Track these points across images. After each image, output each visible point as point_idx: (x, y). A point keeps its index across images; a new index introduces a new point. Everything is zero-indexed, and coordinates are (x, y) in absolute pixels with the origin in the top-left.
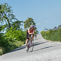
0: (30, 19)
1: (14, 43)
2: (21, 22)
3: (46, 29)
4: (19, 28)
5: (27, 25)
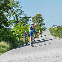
3: (55, 26)
5: (35, 21)
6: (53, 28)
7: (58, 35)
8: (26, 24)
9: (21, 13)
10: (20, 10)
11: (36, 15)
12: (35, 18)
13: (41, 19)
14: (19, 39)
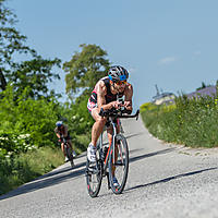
0: (93, 48)
1: (22, 157)
2: (53, 62)
3: (164, 96)
4: (45, 89)
5: (79, 77)
6: (158, 103)
7: (178, 133)
8: (41, 93)
9: (17, 46)
10: (11, 30)
11: (81, 50)
12: (78, 62)
13: (102, 69)
14: (12, 156)
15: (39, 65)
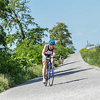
0: (62, 24)
1: (30, 68)
2: (45, 30)
3: (90, 46)
4: (41, 40)
5: (55, 36)
6: (88, 48)
7: (96, 61)
8: (39, 42)
9: (30, 22)
10: (28, 15)
11: (57, 25)
13: (65, 33)
14: (26, 68)
15: (39, 30)
